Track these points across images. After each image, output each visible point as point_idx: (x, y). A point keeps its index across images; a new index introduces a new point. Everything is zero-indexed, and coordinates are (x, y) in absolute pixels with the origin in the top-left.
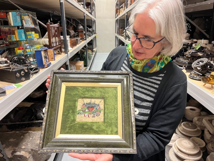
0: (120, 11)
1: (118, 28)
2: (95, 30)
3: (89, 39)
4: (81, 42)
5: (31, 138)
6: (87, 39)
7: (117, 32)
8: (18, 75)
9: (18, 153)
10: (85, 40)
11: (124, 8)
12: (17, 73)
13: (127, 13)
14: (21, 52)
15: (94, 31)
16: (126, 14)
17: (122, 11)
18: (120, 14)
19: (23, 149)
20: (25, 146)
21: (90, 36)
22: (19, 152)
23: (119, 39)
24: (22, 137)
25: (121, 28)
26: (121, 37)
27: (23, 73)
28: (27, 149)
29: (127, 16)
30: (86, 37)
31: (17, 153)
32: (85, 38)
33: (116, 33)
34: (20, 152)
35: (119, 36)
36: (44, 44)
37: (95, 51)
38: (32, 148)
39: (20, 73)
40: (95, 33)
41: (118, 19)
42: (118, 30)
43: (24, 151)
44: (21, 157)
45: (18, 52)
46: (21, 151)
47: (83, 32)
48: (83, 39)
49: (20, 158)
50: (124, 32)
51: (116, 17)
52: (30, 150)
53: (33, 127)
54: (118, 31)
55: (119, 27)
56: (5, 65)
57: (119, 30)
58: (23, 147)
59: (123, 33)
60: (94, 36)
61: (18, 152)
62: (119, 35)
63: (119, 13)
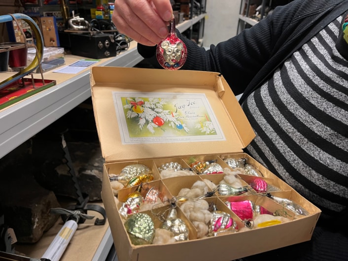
1: (246, 4)
2: (204, 6)
3: (196, 19)
4: (184, 20)
6: (193, 19)
7: (242, 12)
8: (101, 44)
9: (88, 172)
10: (191, 18)
12: (100, 42)
14: (102, 15)
15: (203, 8)
19: (95, 167)
20: (98, 163)
21: (197, 14)
22: (89, 171)
23: (245, 23)
24: (94, 151)
25: (252, 5)
26: (251, 19)
27: (108, 44)
28: (102, 167)
30: (191, 15)
31: (87, 171)
32: (189, 16)
33: (240, 13)
34: (91, 171)
35: (247, 18)
37: (201, 43)
39: (104, 43)
40: (204, 12)
42: (246, 8)
43: (97, 169)
44: (92, 177)
45: (97, 14)
46: (93, 169)
47: (188, 4)
48: (187, 16)
49: (90, 179)
50: (256, 11)
54: (247, 10)
55: (248, 3)
56: (82, 27)
57: (249, 7)
58: (96, 164)
59: (256, 13)
60: (202, 16)
61: (89, 170)
62: (247, 16)
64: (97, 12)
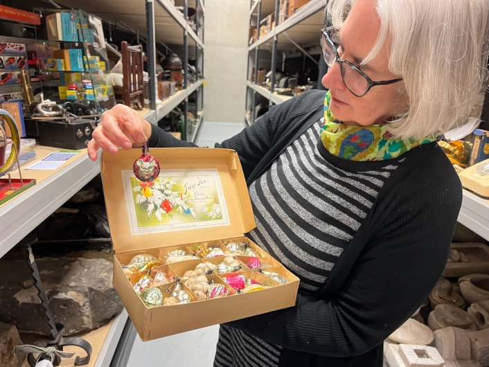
0: (261, 32)
1: (254, 69)
2: (201, 70)
3: (191, 88)
4: (176, 91)
5: (86, 270)
6: (188, 88)
7: (250, 77)
8: (80, 133)
9: (62, 296)
10: (184, 88)
11: (269, 26)
12: (79, 130)
13: (277, 35)
14: (75, 94)
15: (199, 72)
16: (275, 39)
17: (266, 32)
18: (261, 37)
19: (72, 287)
20: (74, 281)
21: (192, 81)
22: (64, 294)
23: (255, 92)
24: (67, 267)
25: (261, 69)
26: (261, 87)
27: (88, 132)
28: (81, 287)
29: (276, 42)
30: (185, 83)
31: (60, 294)
32: (183, 85)
33: (248, 79)
34: (66, 293)
35: (257, 86)
36: (114, 84)
37: (201, 117)
38: (90, 286)
39: (83, 131)
40: (202, 77)
41: (254, 50)
42: (253, 73)
43: (74, 291)
44: (67, 302)
45: (68, 94)
46: (68, 291)
47: (180, 70)
48: (181, 85)
49: (65, 305)
50: (266, 78)
51: (249, 45)
52: (87, 290)
53: (88, 250)
54: (255, 76)
55: (255, 67)
56: (54, 113)
57: (257, 73)
58: (73, 284)
59: (266, 80)
60: (199, 82)
61: (62, 292)
62: (256, 83)
63: (259, 36)
64: (68, 91)
